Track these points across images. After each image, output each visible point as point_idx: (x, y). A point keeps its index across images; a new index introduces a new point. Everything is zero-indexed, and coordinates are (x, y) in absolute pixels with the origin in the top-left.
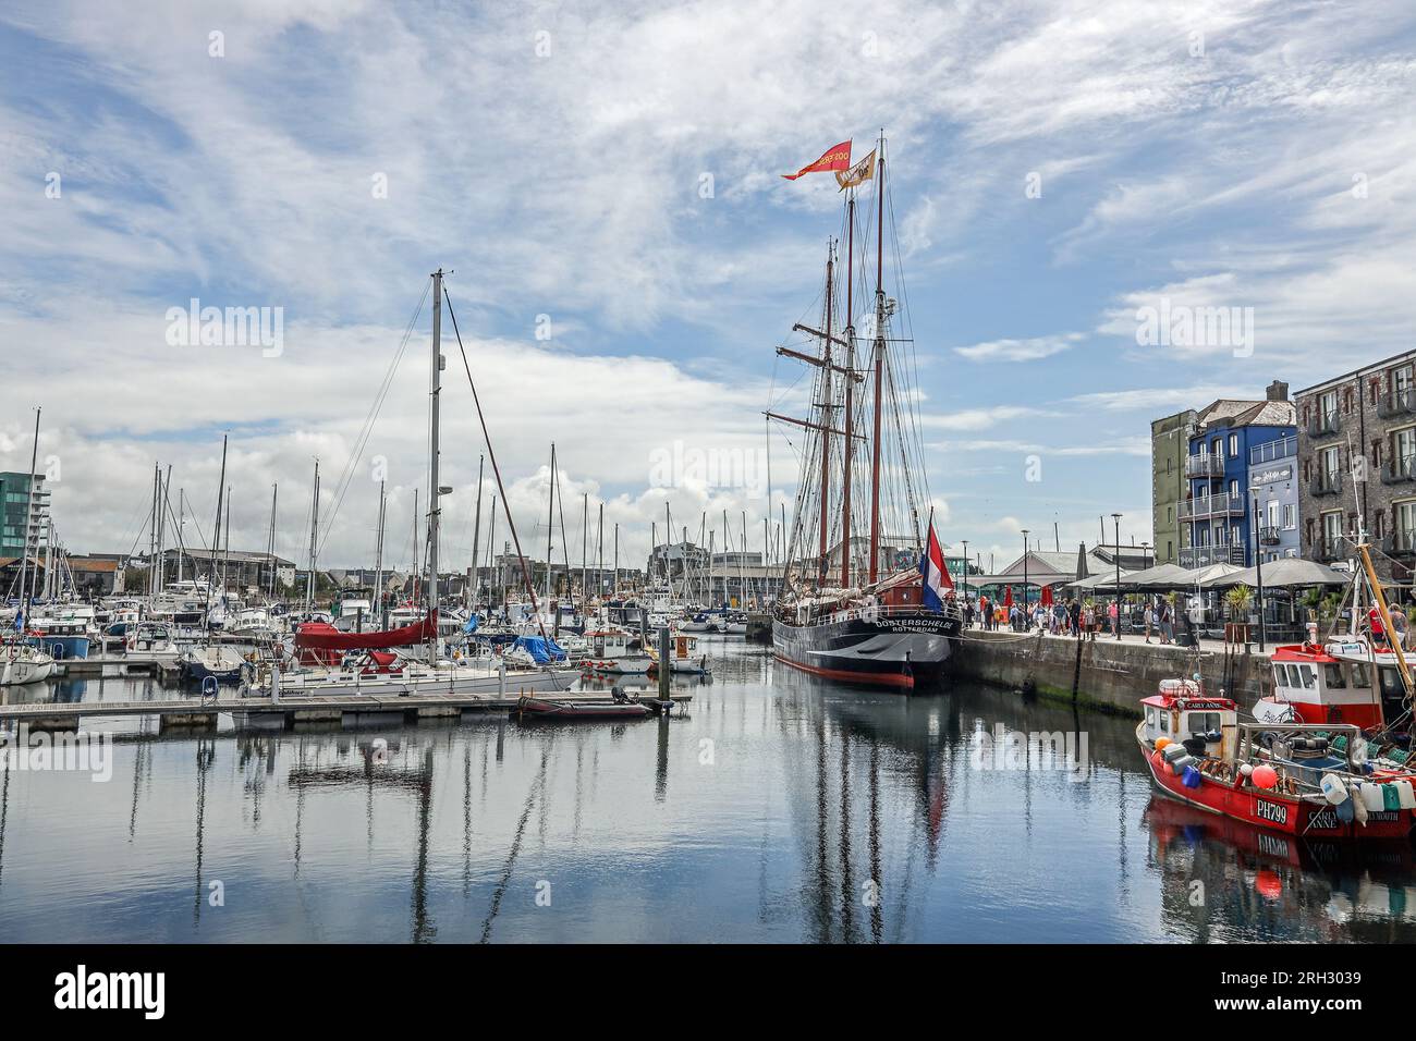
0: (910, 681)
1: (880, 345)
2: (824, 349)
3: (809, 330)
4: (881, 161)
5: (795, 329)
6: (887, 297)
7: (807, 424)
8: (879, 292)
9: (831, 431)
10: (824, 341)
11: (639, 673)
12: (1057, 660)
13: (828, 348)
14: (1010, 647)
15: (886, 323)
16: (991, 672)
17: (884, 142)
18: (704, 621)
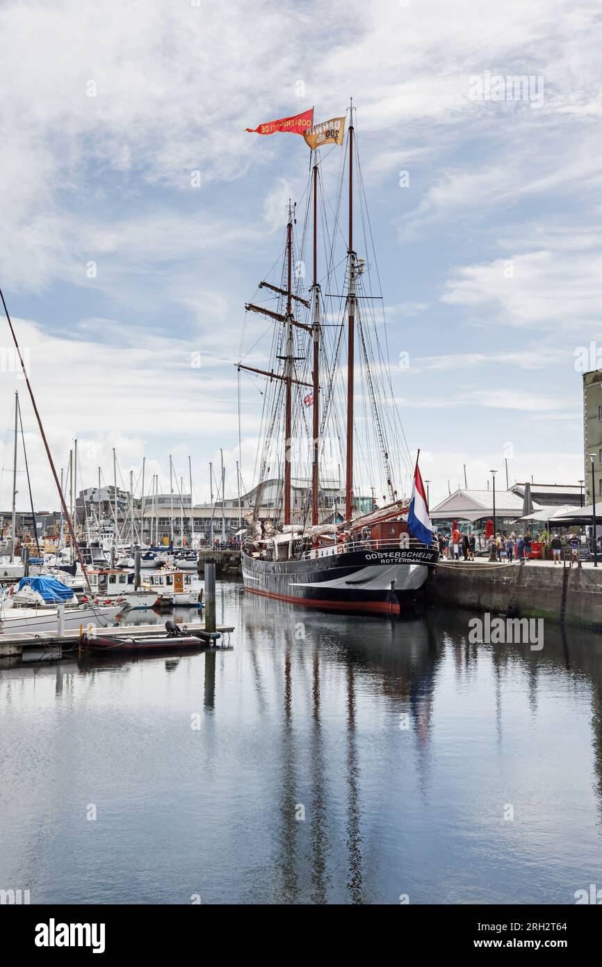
0: (397, 608)
1: (352, 302)
2: (286, 306)
3: (272, 288)
4: (351, 128)
5: (261, 287)
6: (359, 257)
7: (272, 375)
8: (351, 252)
9: (293, 381)
10: (286, 298)
11: (145, 608)
12: (541, 586)
13: (289, 304)
14: (488, 575)
15: (358, 281)
16: (468, 597)
17: (354, 110)
18: (152, 558)
